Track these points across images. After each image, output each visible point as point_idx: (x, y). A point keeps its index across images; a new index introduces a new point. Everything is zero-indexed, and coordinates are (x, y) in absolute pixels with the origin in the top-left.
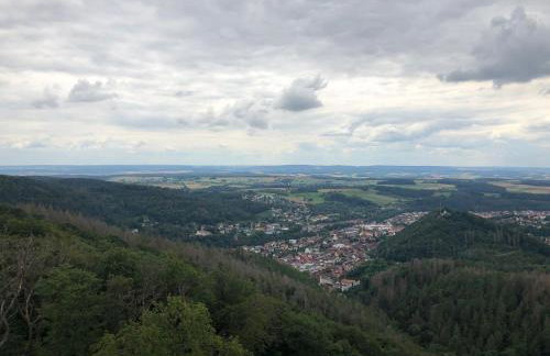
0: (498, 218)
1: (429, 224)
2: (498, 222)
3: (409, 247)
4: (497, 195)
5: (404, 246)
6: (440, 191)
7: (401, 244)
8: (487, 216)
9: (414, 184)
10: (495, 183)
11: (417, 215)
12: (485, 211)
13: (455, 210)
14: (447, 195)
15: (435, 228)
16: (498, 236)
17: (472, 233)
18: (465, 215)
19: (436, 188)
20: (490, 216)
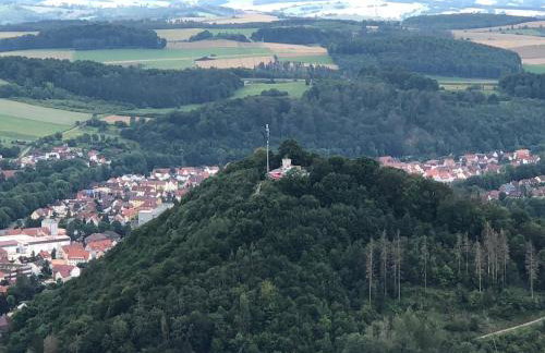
0: (491, 183)
1: (218, 222)
2: (491, 197)
3: (140, 323)
4: (488, 87)
5: (119, 322)
6: (264, 74)
7: (102, 314)
8: (449, 173)
9: (154, 44)
10: (481, 37)
11: (172, 184)
12: (441, 154)
13: (326, 153)
14: (295, 89)
15: (248, 236)
16: (491, 253)
17: (392, 249)
18: (366, 174)
19: (250, 63)
20: (461, 174)
